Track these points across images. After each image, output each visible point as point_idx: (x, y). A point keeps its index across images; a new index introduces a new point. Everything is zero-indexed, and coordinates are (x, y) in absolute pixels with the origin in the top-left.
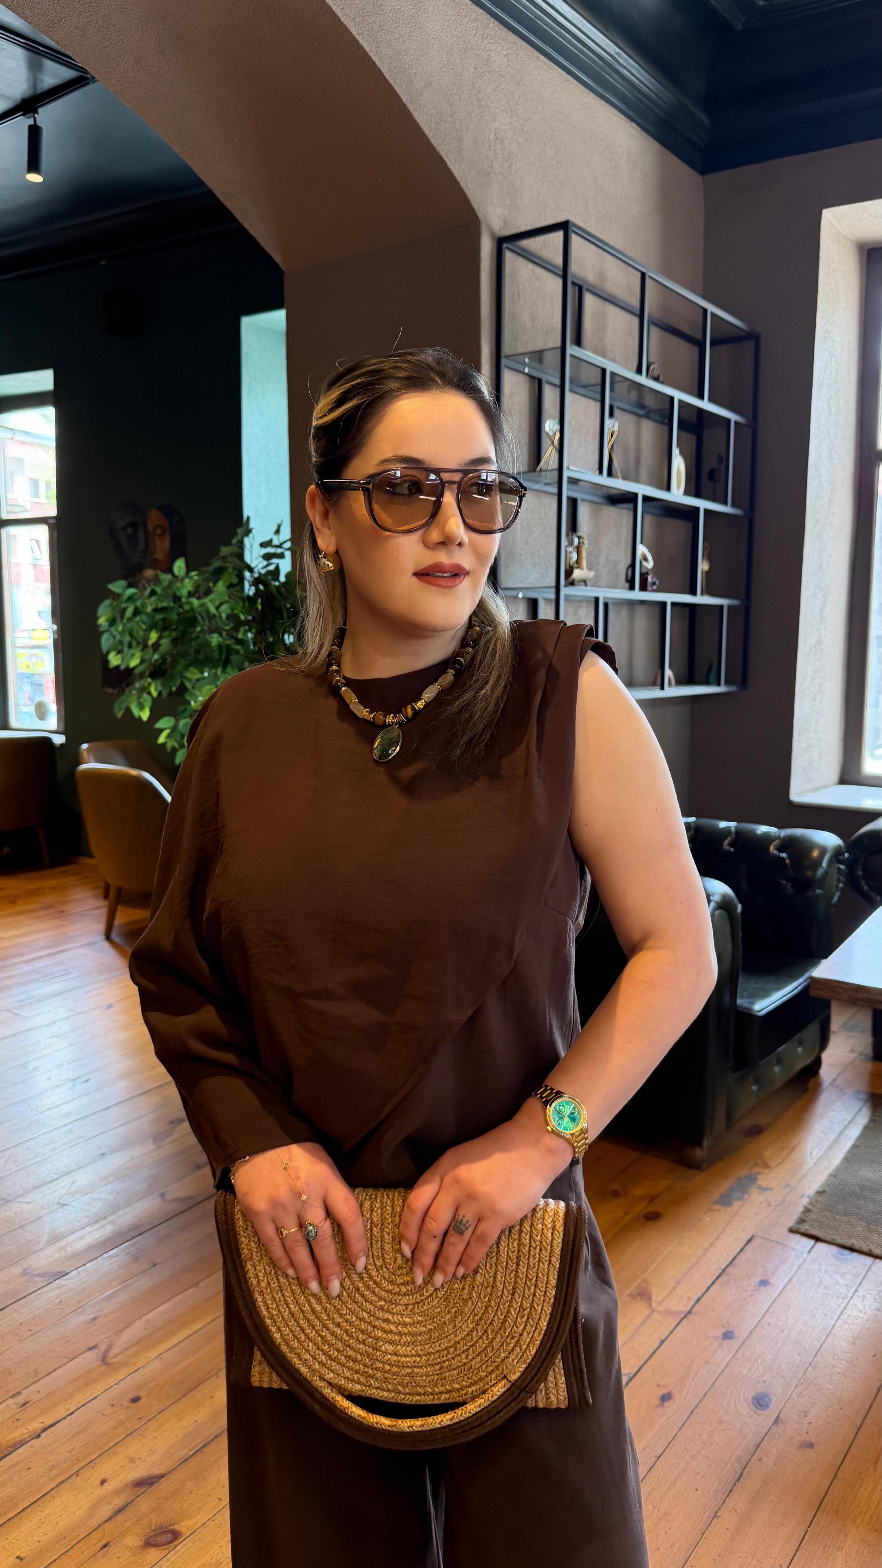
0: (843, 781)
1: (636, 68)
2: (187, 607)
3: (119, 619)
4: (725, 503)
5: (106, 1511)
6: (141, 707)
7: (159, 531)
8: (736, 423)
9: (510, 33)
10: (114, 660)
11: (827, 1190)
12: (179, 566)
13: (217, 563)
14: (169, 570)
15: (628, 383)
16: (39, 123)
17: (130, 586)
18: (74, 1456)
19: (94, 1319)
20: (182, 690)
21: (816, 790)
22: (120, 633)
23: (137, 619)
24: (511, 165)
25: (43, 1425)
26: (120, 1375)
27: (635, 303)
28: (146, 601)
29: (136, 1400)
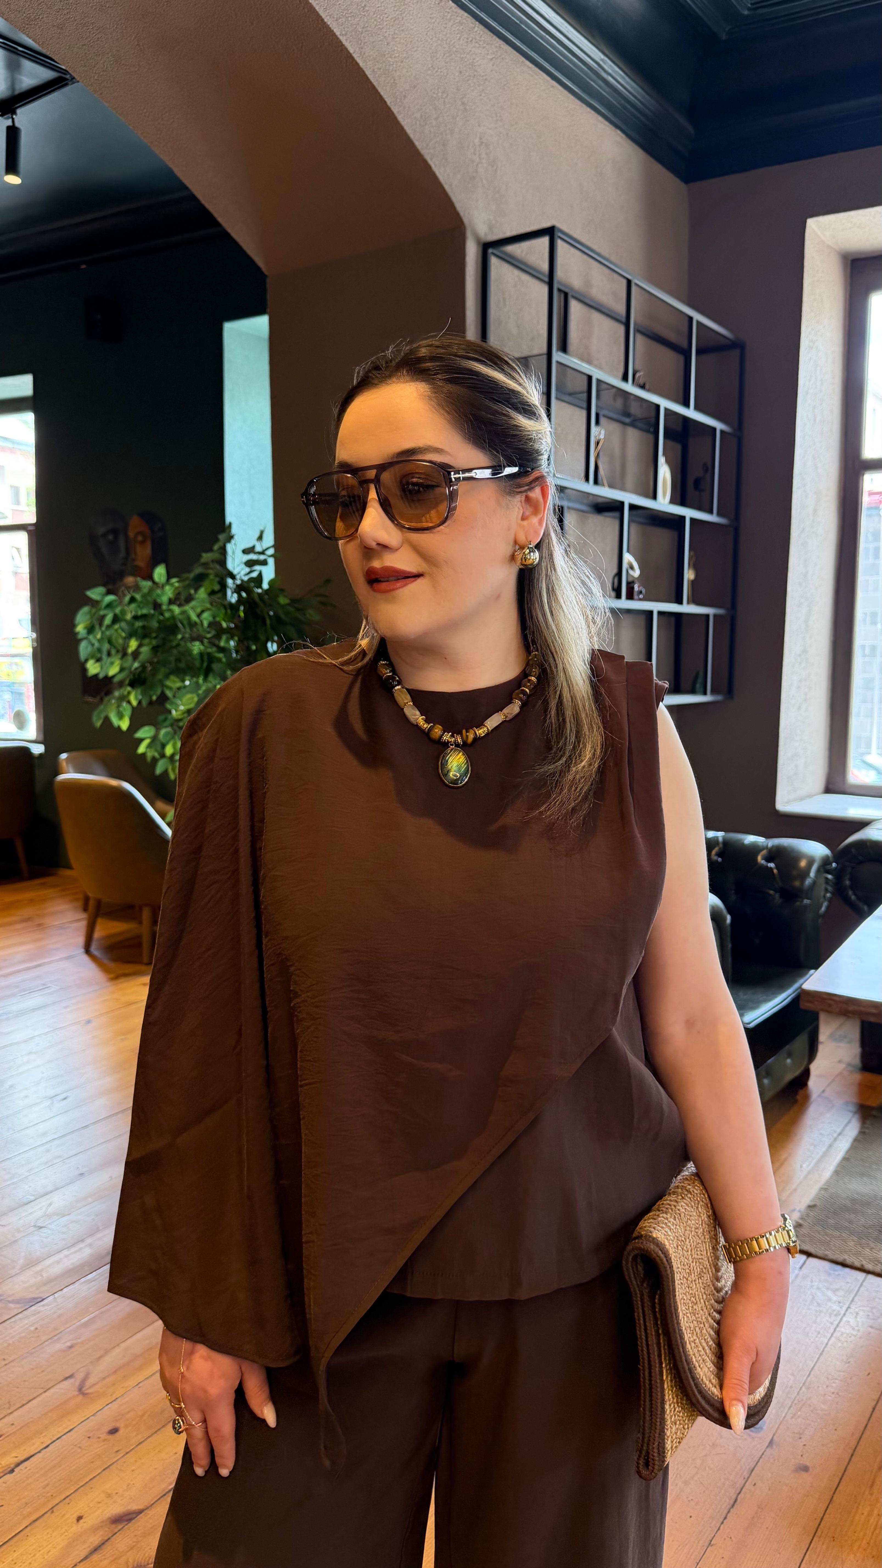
0: (828, 790)
1: (621, 75)
2: (167, 615)
3: (97, 627)
4: (711, 512)
5: (82, 1550)
6: (121, 716)
7: (140, 538)
8: (722, 432)
9: (495, 37)
10: (93, 668)
11: (818, 1204)
12: (160, 572)
13: (198, 570)
14: (150, 577)
15: (614, 390)
16: (17, 124)
17: (109, 592)
18: (48, 1492)
19: (71, 1347)
20: (163, 698)
21: (802, 799)
22: (99, 641)
23: (116, 626)
24: (496, 170)
25: (16, 1460)
26: (97, 1406)
27: (621, 309)
28: (126, 608)
29: (114, 1431)
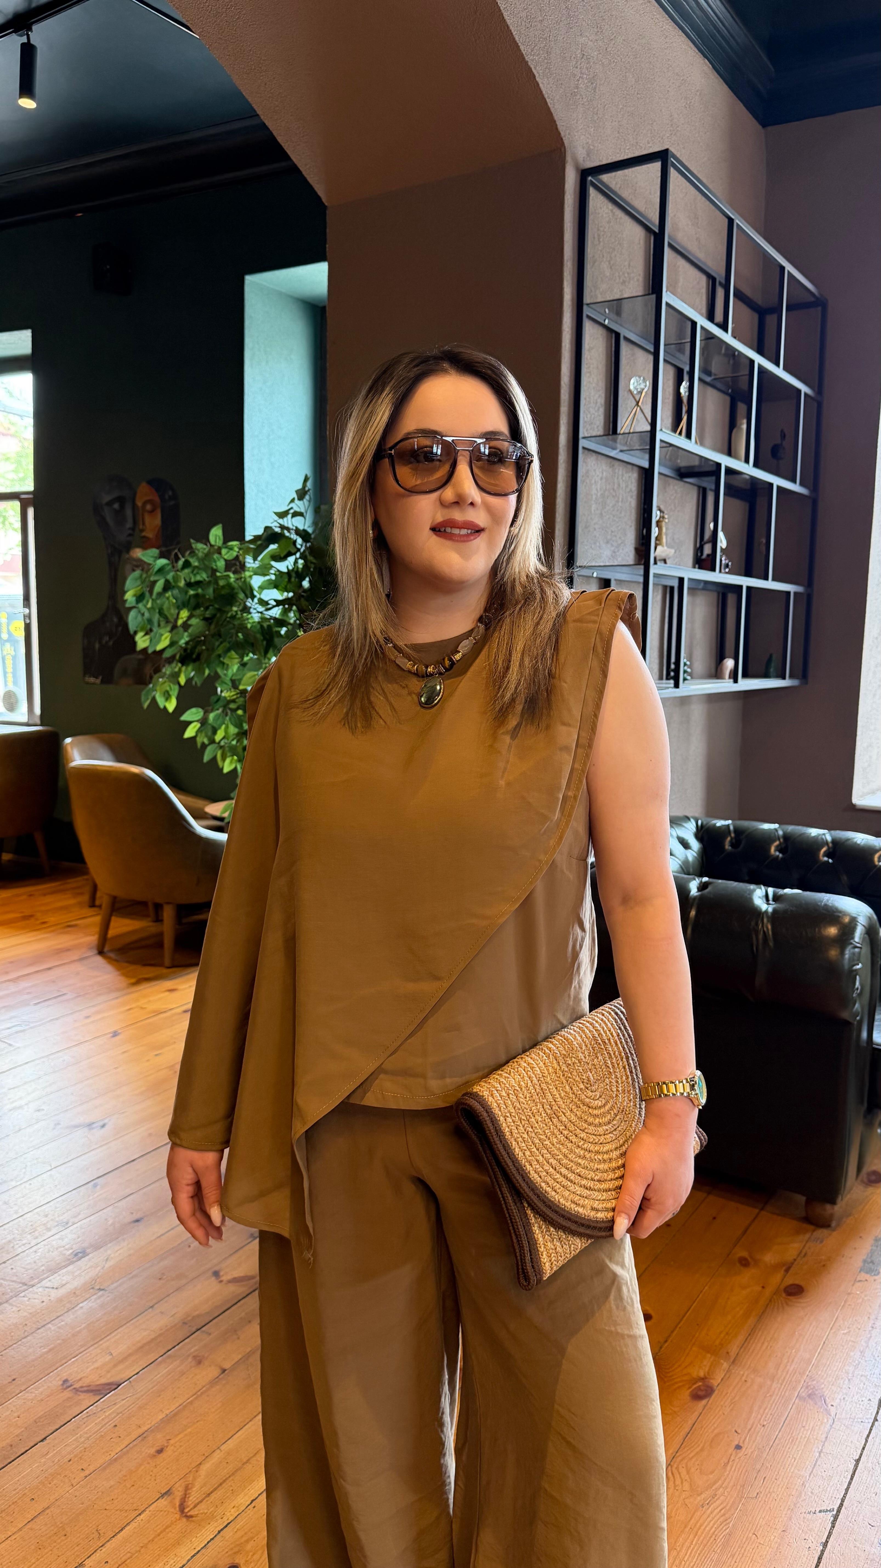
3: (147, 594)
4: (794, 481)
6: (167, 697)
7: (149, 507)
8: (806, 394)
12: (216, 534)
16: (32, 42)
17: (162, 556)
21: (874, 792)
22: (149, 609)
23: (169, 594)
24: (595, 88)
26: (208, 1532)
28: (178, 573)
